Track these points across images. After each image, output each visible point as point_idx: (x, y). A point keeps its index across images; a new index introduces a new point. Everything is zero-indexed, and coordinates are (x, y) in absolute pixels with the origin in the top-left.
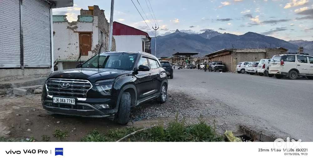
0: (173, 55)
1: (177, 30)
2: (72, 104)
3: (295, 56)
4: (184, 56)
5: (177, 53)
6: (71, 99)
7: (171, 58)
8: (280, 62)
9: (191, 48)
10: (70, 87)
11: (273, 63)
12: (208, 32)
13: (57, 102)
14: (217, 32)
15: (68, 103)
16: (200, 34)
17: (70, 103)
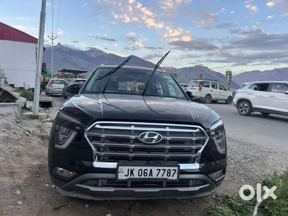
0: (59, 71)
1: (59, 44)
2: (170, 178)
3: (209, 82)
4: (71, 73)
5: (63, 70)
6: (167, 168)
7: (56, 75)
8: (199, 87)
9: (76, 65)
10: (164, 142)
11: (191, 87)
12: (93, 50)
13: (129, 177)
14: (102, 51)
15: (160, 176)
16: (85, 51)
17: (165, 176)
